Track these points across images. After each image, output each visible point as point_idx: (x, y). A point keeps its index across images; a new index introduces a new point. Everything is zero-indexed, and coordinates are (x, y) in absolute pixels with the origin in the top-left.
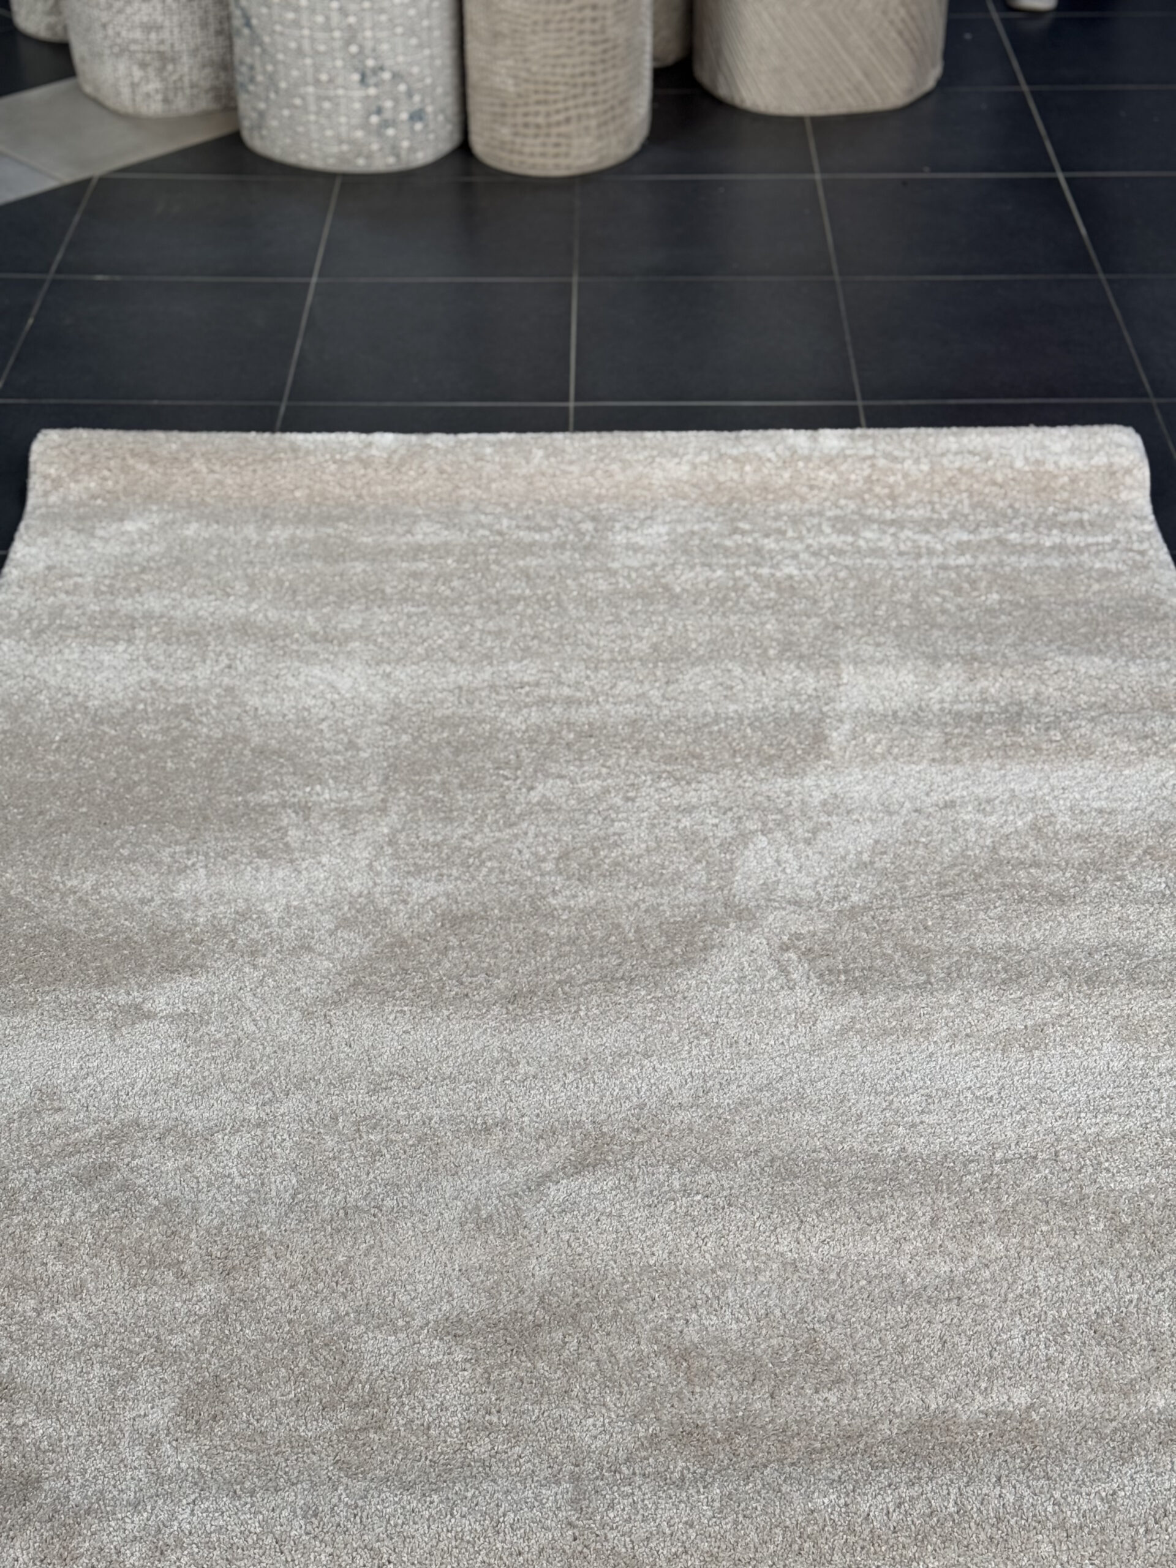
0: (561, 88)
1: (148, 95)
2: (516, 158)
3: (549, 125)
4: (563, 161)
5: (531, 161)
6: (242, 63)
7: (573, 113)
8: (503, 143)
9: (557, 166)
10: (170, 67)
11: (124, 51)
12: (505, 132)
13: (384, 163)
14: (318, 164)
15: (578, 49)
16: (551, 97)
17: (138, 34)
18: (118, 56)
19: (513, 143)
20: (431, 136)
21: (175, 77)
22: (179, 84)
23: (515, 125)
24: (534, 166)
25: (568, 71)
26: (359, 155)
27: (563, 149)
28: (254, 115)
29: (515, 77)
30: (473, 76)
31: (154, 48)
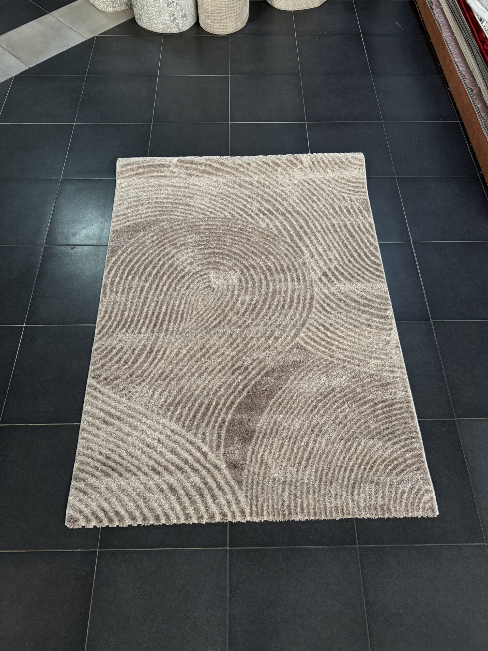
0: (224, 8)
1: (108, 6)
2: (212, 29)
3: (221, 20)
7: (228, 16)
8: (208, 24)
9: (224, 32)
12: (209, 21)
13: (175, 30)
14: (157, 31)
19: (211, 25)
20: (188, 21)
23: (211, 19)
24: (217, 32)
25: (226, 3)
26: (168, 28)
27: (225, 27)
28: (138, 15)
29: (211, 5)
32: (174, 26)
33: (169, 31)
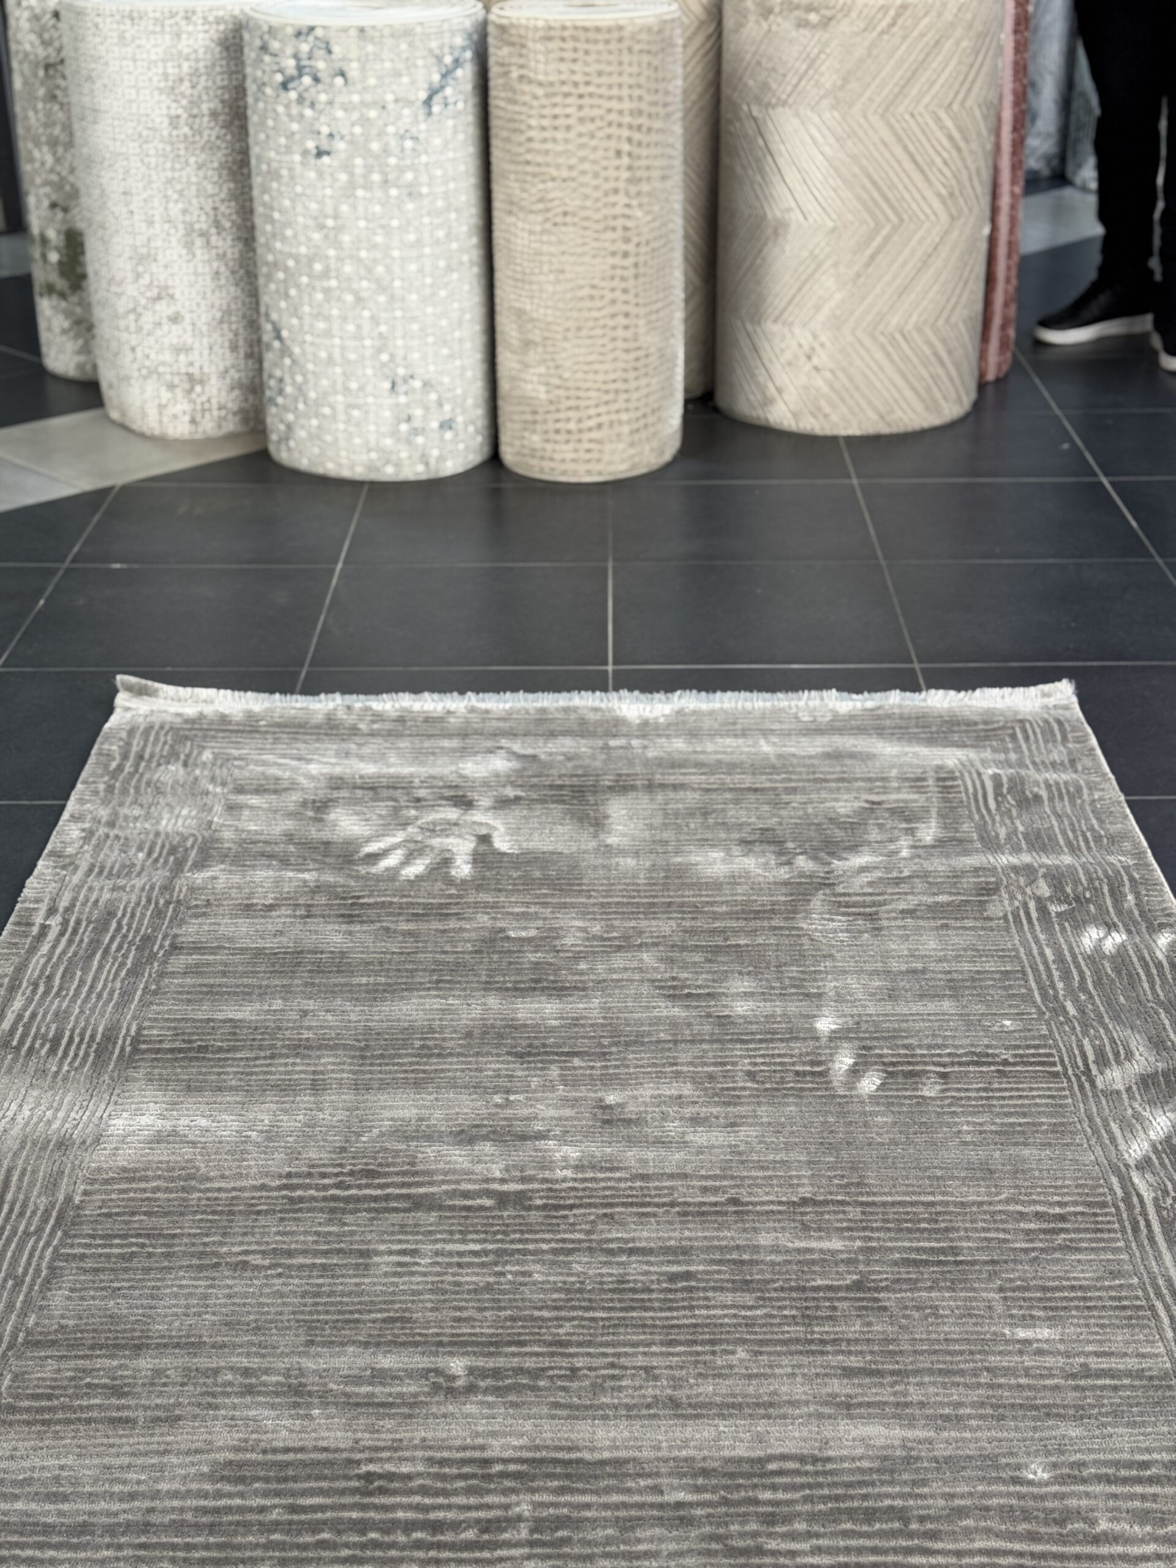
0: (592, 394)
1: (175, 417)
2: (546, 464)
3: (580, 431)
4: (595, 467)
5: (564, 467)
6: (270, 376)
7: (604, 419)
8: (534, 450)
9: (589, 472)
10: (198, 389)
11: (152, 372)
12: (536, 439)
13: (414, 471)
14: (346, 473)
15: (611, 356)
16: (582, 403)
17: (167, 356)
18: (145, 378)
19: (544, 450)
20: (461, 446)
21: (204, 398)
22: (207, 406)
23: (546, 432)
24: (564, 473)
25: (601, 377)
26: (388, 462)
27: (595, 455)
28: (282, 427)
29: (547, 384)
30: (504, 386)
31: (183, 370)
32: (410, 457)
33: (389, 473)
